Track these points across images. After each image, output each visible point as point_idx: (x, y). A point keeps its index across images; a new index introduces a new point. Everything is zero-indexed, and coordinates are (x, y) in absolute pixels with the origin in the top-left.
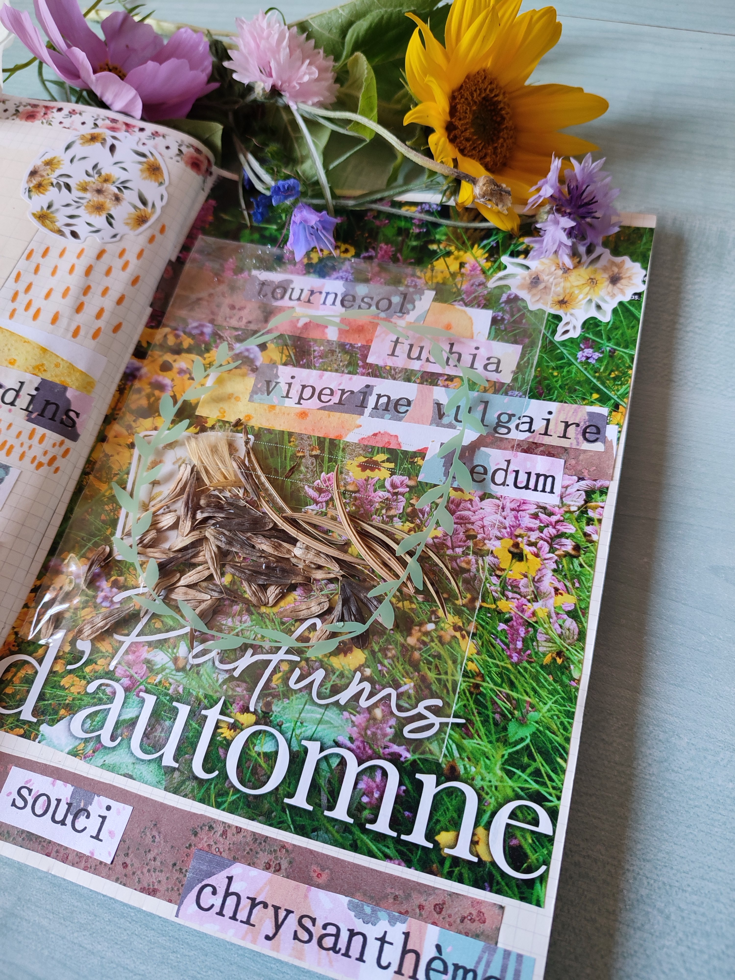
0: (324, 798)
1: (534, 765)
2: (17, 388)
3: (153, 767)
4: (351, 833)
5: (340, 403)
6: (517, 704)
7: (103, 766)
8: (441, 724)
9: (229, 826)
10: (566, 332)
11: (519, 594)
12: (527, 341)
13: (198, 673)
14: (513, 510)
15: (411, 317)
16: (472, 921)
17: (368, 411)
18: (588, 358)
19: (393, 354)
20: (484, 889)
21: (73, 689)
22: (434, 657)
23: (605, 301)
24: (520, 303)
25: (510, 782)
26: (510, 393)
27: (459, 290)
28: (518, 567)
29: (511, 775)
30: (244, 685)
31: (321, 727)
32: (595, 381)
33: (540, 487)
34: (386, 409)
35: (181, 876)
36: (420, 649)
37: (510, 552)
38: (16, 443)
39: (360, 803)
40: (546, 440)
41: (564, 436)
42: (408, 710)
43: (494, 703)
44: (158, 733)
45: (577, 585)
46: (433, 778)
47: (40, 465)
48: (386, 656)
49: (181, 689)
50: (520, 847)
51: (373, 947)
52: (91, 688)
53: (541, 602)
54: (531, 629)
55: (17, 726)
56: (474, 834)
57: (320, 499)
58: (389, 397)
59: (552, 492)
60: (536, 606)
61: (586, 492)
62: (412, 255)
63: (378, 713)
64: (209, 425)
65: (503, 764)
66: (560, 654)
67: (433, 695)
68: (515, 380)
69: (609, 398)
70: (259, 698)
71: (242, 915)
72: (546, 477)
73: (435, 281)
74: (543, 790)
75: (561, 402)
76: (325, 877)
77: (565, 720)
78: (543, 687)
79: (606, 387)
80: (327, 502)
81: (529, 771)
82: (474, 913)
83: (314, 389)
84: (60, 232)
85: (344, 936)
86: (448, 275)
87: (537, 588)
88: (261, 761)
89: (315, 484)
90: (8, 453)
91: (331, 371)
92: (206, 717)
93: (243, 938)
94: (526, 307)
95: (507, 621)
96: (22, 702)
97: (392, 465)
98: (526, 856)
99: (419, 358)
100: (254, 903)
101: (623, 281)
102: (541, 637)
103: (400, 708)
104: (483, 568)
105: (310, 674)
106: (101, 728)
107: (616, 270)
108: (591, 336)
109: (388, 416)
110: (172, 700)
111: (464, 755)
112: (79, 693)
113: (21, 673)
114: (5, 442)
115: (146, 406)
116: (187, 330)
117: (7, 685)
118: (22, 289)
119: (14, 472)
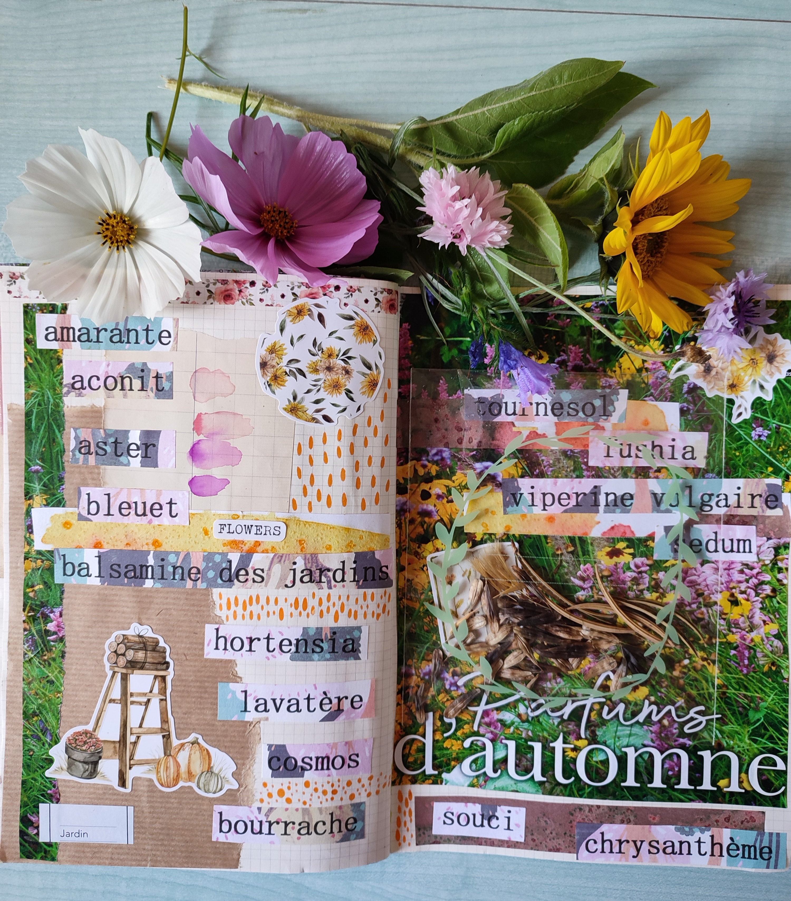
0: (645, 778)
1: (768, 733)
2: (341, 568)
3: (530, 783)
4: (667, 793)
5: (578, 505)
6: (751, 699)
7: (495, 789)
8: (707, 720)
9: (592, 806)
10: (740, 414)
11: (740, 628)
12: (711, 427)
13: (539, 721)
14: (725, 569)
15: (614, 418)
16: (748, 822)
17: (602, 508)
18: (760, 436)
19: (608, 456)
20: (751, 805)
21: (453, 748)
22: (693, 681)
23: (766, 381)
24: (699, 391)
25: (756, 746)
26: (706, 476)
27: (647, 384)
28: (737, 610)
29: (755, 741)
30: (573, 723)
31: (631, 738)
32: (768, 456)
33: (741, 549)
34: (615, 505)
35: (572, 839)
36: (683, 678)
37: (729, 600)
38: (357, 608)
39: (668, 775)
40: (740, 512)
41: (752, 506)
42: (684, 716)
43: (737, 701)
44: (524, 763)
45: (777, 616)
46: (709, 752)
47: (378, 615)
48: (662, 687)
49: (530, 733)
50: (768, 779)
51: (694, 847)
52: (467, 744)
53: (755, 632)
54: (752, 651)
55: (426, 779)
56: (739, 778)
57: (585, 586)
58: (615, 494)
59: (750, 552)
60: (753, 635)
61: (774, 548)
62: (600, 354)
63: (666, 722)
64: (478, 539)
65: (749, 736)
66: (773, 664)
67: (698, 704)
68: (708, 464)
69: (781, 470)
70: (586, 729)
71: (616, 849)
72: (744, 541)
73: (625, 379)
74: (776, 747)
75: (745, 477)
76: (657, 819)
77: (783, 705)
78: (766, 686)
79: (777, 461)
80: (591, 587)
81: (766, 737)
82: (748, 818)
83: (553, 495)
84: (314, 420)
85: (677, 845)
86: (635, 372)
87: (751, 623)
88: (600, 766)
89: (578, 574)
90: (356, 617)
91: (562, 477)
92: (554, 748)
93: (620, 860)
94: (704, 395)
95: (735, 648)
96: (423, 764)
97: (631, 551)
98: (773, 784)
99: (629, 456)
100: (620, 842)
101: (778, 359)
102: (759, 655)
103: (679, 716)
104: (713, 615)
105: (615, 708)
106: (484, 766)
107: (771, 348)
108: (759, 415)
109: (618, 510)
110: (526, 741)
111: (725, 736)
112: (459, 749)
113: (414, 747)
114: (350, 611)
115: (423, 533)
116: (430, 458)
117: (408, 757)
118: (307, 483)
119: (365, 630)
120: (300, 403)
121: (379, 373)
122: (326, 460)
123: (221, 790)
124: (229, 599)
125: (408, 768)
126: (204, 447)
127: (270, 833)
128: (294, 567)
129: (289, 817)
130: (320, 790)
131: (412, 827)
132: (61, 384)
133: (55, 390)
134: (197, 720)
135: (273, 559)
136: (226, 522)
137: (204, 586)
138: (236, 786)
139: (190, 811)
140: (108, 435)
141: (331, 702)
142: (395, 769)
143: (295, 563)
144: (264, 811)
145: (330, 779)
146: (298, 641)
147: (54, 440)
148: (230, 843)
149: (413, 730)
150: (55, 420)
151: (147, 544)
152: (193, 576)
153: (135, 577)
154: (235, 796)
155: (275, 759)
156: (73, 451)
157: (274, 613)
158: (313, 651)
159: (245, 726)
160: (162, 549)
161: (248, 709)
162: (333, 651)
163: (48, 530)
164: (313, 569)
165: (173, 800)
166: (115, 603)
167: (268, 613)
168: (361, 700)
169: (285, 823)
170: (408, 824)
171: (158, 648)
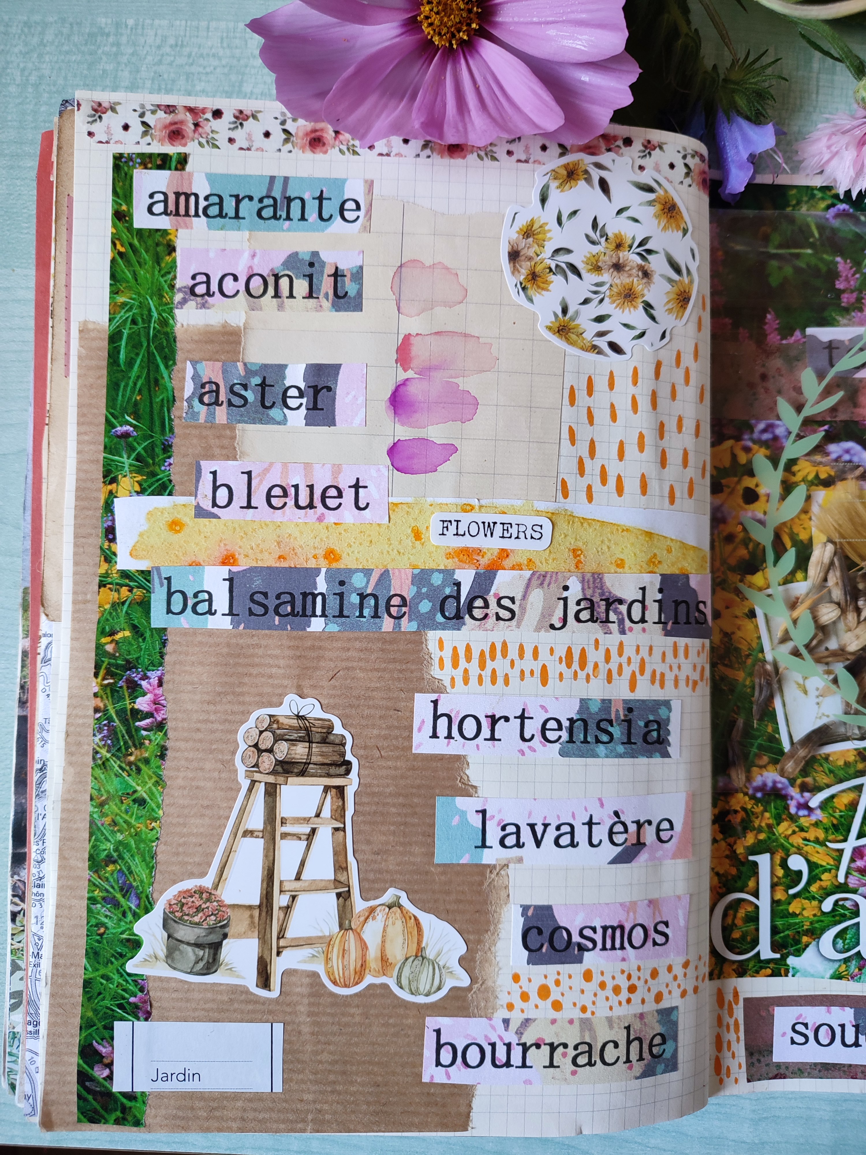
2: (640, 598)
21: (805, 913)
38: (665, 668)
47: (695, 683)
52: (828, 905)
55: (761, 968)
84: (595, 349)
90: (662, 685)
96: (755, 942)
106: (858, 944)
112: (815, 915)
113: (741, 913)
114: (654, 672)
115: (747, 557)
116: (756, 435)
117: (732, 930)
118: (585, 453)
119: (676, 705)
120: (572, 319)
121: (691, 282)
122: (614, 417)
123: (439, 988)
124: (455, 649)
125: (731, 949)
126: (414, 390)
127: (524, 1065)
128: (565, 594)
129: (557, 1034)
130: (610, 985)
131: (740, 1049)
132: (172, 287)
133: (161, 297)
134: (398, 864)
135: (530, 580)
136: (453, 517)
137: (413, 626)
138: (464, 981)
139: (383, 1029)
140: (250, 372)
141: (626, 831)
142: (713, 951)
143: (566, 588)
144: (514, 1026)
145: (624, 966)
146: (571, 721)
147: (157, 382)
148: (454, 1086)
149: (739, 884)
150: (160, 348)
151: (315, 557)
152: (394, 611)
153: (293, 613)
154: (464, 999)
155: (534, 932)
156: (189, 400)
157: (532, 673)
158: (598, 741)
159: (483, 875)
160: (341, 565)
161: (488, 844)
162: (629, 742)
163: (141, 535)
164: (596, 599)
165: (352, 1011)
166: (257, 660)
167: (522, 672)
168: (672, 828)
169: (551, 1045)
170: (734, 1046)
171: (331, 737)
